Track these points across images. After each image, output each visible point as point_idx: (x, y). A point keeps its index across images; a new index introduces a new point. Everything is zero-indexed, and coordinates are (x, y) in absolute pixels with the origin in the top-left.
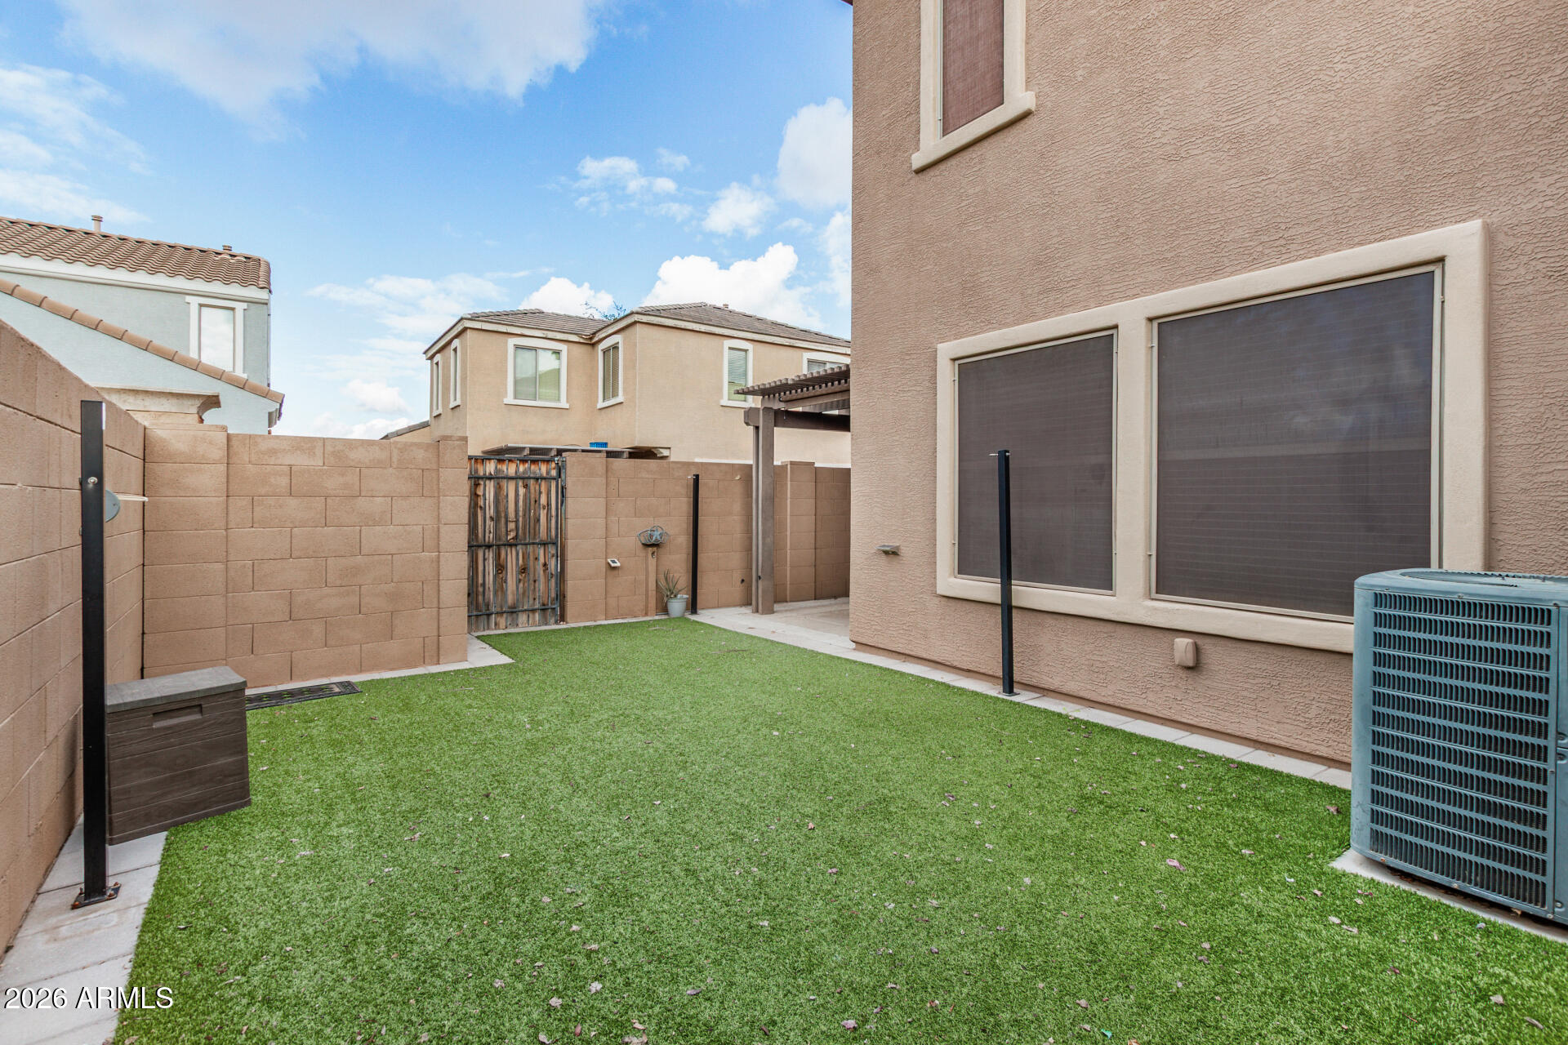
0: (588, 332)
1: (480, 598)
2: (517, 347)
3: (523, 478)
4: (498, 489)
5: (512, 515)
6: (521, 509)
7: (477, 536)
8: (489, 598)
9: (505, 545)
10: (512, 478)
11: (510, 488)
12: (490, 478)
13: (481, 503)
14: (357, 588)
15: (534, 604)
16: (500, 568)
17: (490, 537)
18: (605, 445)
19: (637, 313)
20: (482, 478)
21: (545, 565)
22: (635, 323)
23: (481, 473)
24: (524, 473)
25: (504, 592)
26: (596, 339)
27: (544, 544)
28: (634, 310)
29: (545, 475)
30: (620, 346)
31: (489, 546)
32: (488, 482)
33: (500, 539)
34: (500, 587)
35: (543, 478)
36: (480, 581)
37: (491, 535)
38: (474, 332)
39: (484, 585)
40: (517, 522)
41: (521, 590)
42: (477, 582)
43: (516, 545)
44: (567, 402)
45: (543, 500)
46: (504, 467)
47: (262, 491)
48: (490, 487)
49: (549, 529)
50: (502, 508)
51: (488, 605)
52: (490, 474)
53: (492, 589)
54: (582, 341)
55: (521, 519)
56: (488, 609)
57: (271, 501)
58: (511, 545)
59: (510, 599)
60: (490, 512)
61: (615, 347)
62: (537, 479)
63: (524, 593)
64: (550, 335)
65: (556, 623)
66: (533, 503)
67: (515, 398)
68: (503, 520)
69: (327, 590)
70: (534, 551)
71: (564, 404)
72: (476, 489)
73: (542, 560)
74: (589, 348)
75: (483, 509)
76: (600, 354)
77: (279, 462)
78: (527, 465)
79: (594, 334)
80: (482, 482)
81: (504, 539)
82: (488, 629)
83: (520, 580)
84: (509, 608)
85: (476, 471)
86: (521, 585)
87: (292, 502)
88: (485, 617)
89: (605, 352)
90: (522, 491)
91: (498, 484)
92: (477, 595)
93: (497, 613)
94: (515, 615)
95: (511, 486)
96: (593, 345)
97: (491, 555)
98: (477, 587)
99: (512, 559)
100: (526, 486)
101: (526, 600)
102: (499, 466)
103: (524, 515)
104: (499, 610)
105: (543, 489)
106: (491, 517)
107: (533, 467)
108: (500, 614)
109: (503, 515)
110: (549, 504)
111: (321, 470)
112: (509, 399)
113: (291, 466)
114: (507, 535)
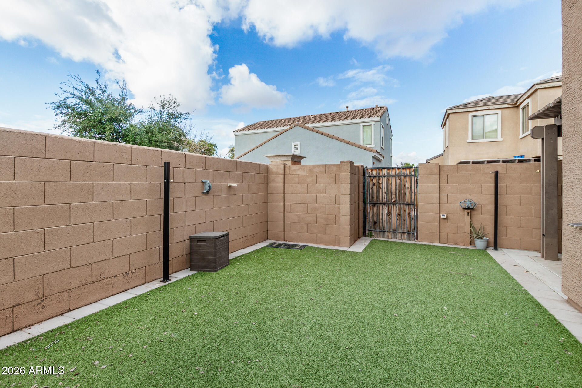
0: (514, 101)
1: (381, 224)
2: (473, 116)
3: (398, 176)
4: (388, 180)
5: (394, 191)
6: (398, 189)
7: (379, 199)
8: (384, 225)
9: (391, 204)
10: (393, 176)
11: (393, 180)
12: (384, 176)
13: (381, 186)
14: (316, 215)
15: (404, 230)
16: (389, 213)
17: (384, 200)
18: (523, 156)
19: (537, 84)
20: (381, 176)
21: (409, 214)
22: (537, 90)
23: (381, 174)
24: (399, 174)
25: (390, 223)
26: (518, 104)
27: (409, 205)
28: (535, 83)
29: (408, 174)
30: (530, 104)
31: (384, 204)
32: (383, 178)
33: (389, 201)
34: (389, 221)
35: (408, 176)
36: (381, 218)
37: (385, 199)
38: (453, 114)
39: (382, 219)
40: (396, 194)
41: (398, 224)
42: (380, 218)
43: (395, 204)
44: (502, 138)
45: (408, 185)
46: (390, 172)
47: (292, 182)
48: (384, 180)
49: (411, 198)
50: (389, 188)
51: (384, 228)
52: (385, 174)
53: (385, 221)
54: (510, 106)
55: (398, 193)
56: (384, 229)
57: (294, 185)
58: (393, 204)
59: (393, 227)
60: (385, 190)
61: (528, 105)
62: (405, 176)
63: (399, 225)
64: (491, 107)
65: (414, 240)
66: (403, 186)
67: (473, 139)
68: (390, 193)
69: (307, 215)
70: (404, 207)
71: (499, 138)
72: (379, 181)
73: (407, 211)
74: (515, 109)
75: (382, 189)
76: (521, 111)
77: (296, 173)
78: (400, 170)
79: (517, 101)
80: (381, 178)
81: (390, 201)
82: (384, 237)
83: (397, 219)
84: (393, 230)
85: (379, 174)
86: (398, 221)
87: (299, 186)
88: (383, 232)
89: (523, 109)
90: (398, 181)
91: (388, 178)
92: (380, 223)
93: (387, 232)
94: (395, 233)
95: (394, 179)
96: (518, 107)
97: (385, 208)
98: (380, 220)
99: (394, 210)
100: (400, 179)
101: (400, 228)
102: (388, 171)
103: (399, 191)
104: (388, 230)
105: (408, 180)
106: (385, 192)
107: (403, 171)
108: (389, 232)
109: (390, 191)
110: (411, 187)
111: (306, 175)
112: (470, 140)
113: (299, 174)
114: (392, 199)
